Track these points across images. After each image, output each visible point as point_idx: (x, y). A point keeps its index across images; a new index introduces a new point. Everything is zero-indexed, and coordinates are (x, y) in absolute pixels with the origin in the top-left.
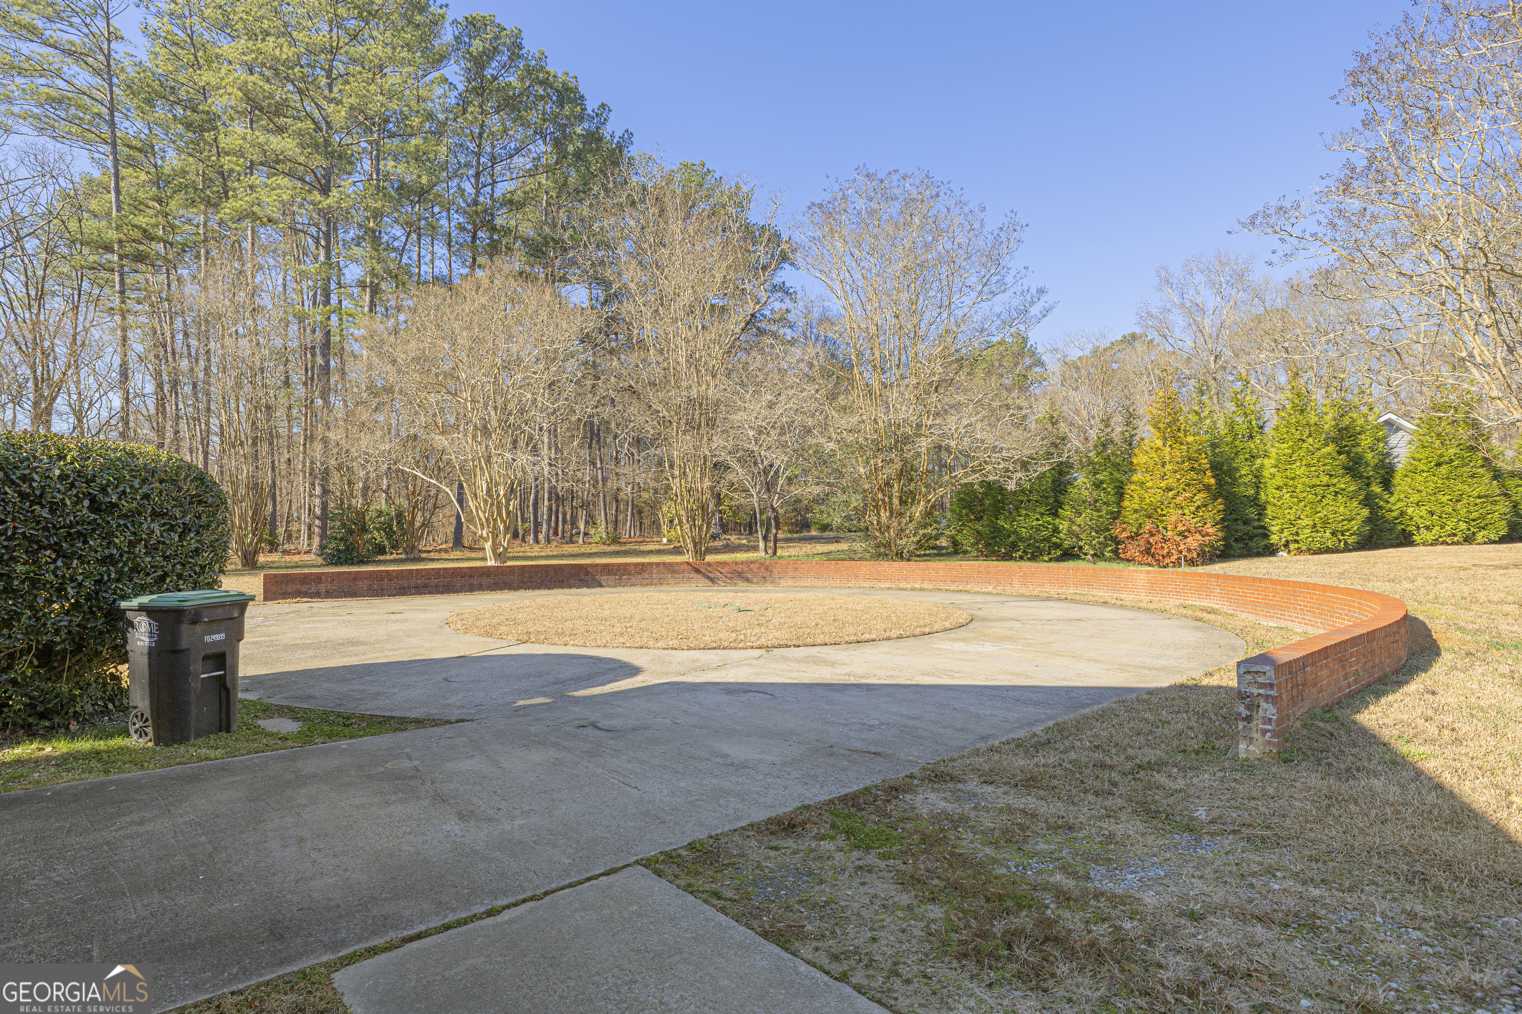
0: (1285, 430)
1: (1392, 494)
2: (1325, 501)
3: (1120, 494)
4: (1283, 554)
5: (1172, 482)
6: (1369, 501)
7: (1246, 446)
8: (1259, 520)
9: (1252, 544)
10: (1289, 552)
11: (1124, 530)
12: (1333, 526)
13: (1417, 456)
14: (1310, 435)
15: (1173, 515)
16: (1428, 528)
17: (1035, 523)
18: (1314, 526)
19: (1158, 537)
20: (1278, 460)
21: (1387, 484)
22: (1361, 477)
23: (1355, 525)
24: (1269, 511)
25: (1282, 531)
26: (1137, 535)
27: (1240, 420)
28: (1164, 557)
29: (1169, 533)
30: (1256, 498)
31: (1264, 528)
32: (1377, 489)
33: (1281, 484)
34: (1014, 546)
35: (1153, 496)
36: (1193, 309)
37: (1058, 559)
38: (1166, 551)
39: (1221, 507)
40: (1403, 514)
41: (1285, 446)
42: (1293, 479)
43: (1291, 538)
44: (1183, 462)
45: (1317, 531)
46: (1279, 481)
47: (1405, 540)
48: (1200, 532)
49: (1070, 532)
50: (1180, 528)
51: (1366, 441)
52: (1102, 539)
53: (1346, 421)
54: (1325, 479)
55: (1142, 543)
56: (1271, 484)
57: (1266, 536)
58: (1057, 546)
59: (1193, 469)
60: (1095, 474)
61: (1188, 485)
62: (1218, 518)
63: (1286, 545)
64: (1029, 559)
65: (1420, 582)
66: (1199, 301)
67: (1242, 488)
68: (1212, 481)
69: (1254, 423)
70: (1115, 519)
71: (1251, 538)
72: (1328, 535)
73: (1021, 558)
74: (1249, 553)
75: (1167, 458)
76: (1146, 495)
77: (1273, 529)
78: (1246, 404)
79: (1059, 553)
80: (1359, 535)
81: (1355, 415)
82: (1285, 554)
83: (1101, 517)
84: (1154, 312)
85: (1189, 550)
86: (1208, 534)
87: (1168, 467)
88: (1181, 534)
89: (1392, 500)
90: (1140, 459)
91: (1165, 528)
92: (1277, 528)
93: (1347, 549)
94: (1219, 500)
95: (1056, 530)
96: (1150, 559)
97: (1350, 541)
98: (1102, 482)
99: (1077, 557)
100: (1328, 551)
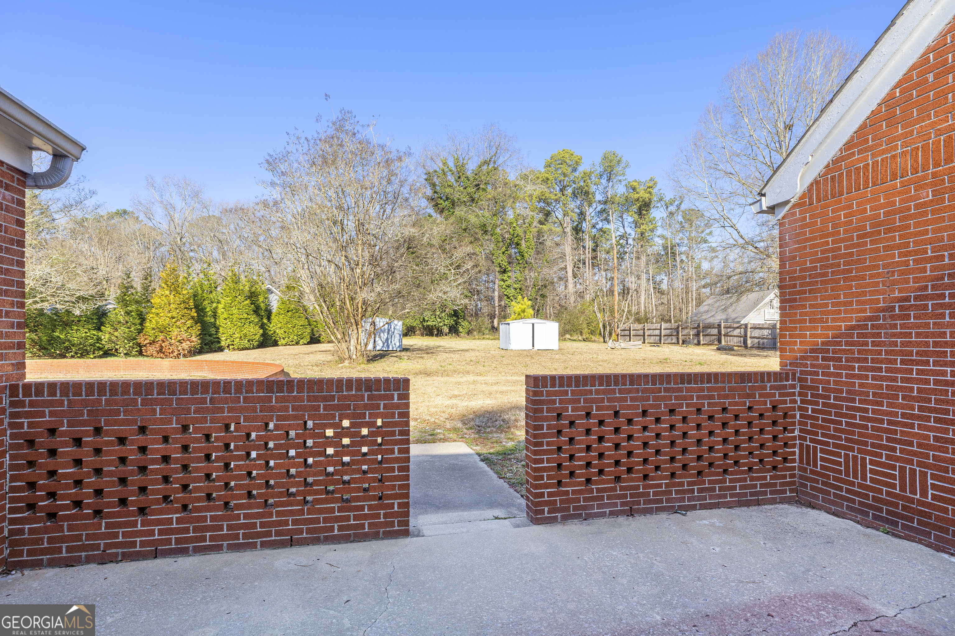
0: (228, 291)
1: (270, 323)
2: (245, 326)
3: (143, 319)
4: (226, 351)
5: (174, 314)
6: (262, 326)
7: (209, 296)
8: (216, 334)
9: (213, 346)
10: (229, 350)
11: (146, 339)
12: (248, 337)
13: (280, 307)
14: (239, 295)
15: (175, 332)
16: (283, 338)
17: (84, 335)
18: (241, 337)
19: (167, 343)
20: (225, 306)
21: (269, 318)
22: (259, 315)
23: (257, 337)
24: (221, 330)
25: (226, 340)
26: (154, 342)
27: (206, 283)
28: (169, 353)
29: (173, 341)
30: (215, 324)
31: (218, 338)
32: (265, 321)
33: (226, 317)
34: (67, 349)
35: (164, 320)
36: (169, 206)
37: (100, 357)
38: (170, 351)
39: (199, 328)
40: (275, 332)
41: (228, 299)
42: (232, 315)
43: (230, 343)
44: (181, 304)
45: (242, 340)
46: (225, 316)
47: (275, 344)
48: (189, 340)
49: (110, 340)
50: (179, 338)
51: (261, 299)
52: (131, 344)
53: (254, 289)
54: (246, 316)
55: (157, 345)
56: (222, 317)
57: (219, 342)
58: (100, 349)
59: (186, 308)
60: (127, 306)
61: (183, 316)
62: (198, 333)
63: (228, 347)
64: (78, 357)
65: (283, 360)
66: (172, 202)
67: (208, 318)
68: (196, 314)
69: (213, 285)
70: (139, 333)
71: (212, 343)
72: (246, 341)
73: (72, 357)
74: (212, 351)
75: (172, 301)
76: (160, 320)
77: (223, 339)
78: (209, 275)
79: (101, 353)
80: (259, 341)
81: (257, 287)
82: (227, 351)
83: (130, 332)
84: (143, 202)
85: (183, 350)
86: (193, 342)
87: (172, 306)
88: (179, 341)
89: (271, 326)
90: (155, 300)
91: (170, 338)
92: (224, 338)
93: (253, 348)
94: (199, 324)
95: (99, 339)
96: (162, 355)
97: (255, 344)
98: (131, 312)
99: (113, 355)
100: (246, 349)
